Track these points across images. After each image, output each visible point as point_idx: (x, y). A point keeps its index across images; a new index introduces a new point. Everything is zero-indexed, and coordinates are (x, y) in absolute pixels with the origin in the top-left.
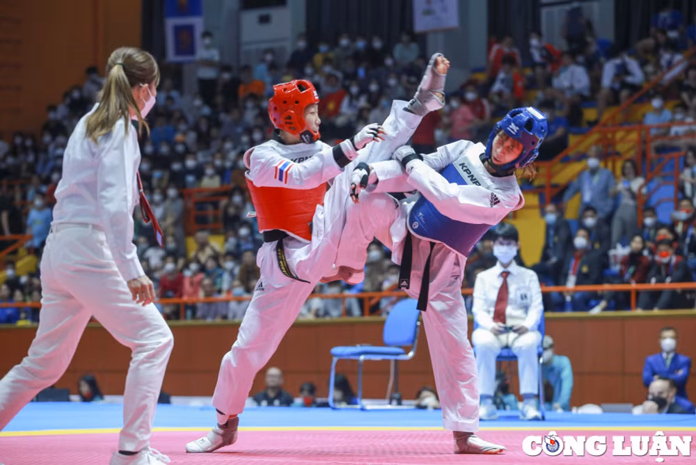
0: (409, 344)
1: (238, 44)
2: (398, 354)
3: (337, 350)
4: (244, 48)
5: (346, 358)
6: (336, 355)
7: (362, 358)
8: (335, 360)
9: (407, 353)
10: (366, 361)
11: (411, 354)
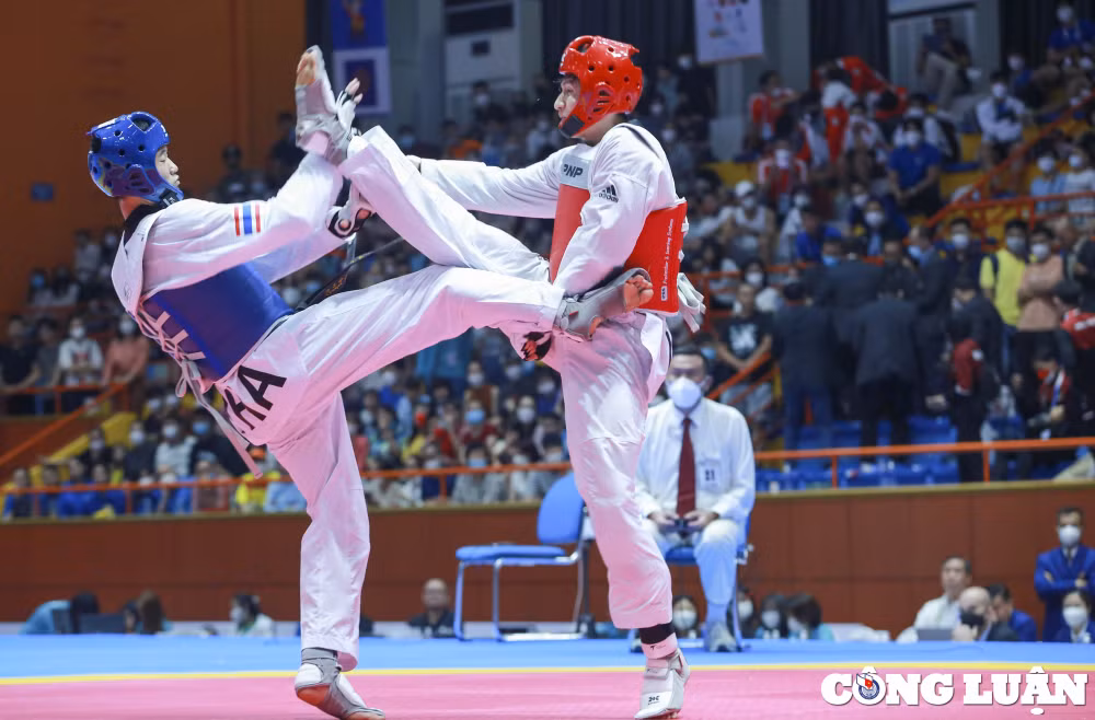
0: (572, 541)
1: (443, 86)
2: (553, 556)
3: (465, 552)
4: (451, 93)
5: (479, 563)
6: (465, 560)
7: (499, 563)
8: (462, 565)
9: (568, 554)
10: (504, 568)
11: (575, 556)
